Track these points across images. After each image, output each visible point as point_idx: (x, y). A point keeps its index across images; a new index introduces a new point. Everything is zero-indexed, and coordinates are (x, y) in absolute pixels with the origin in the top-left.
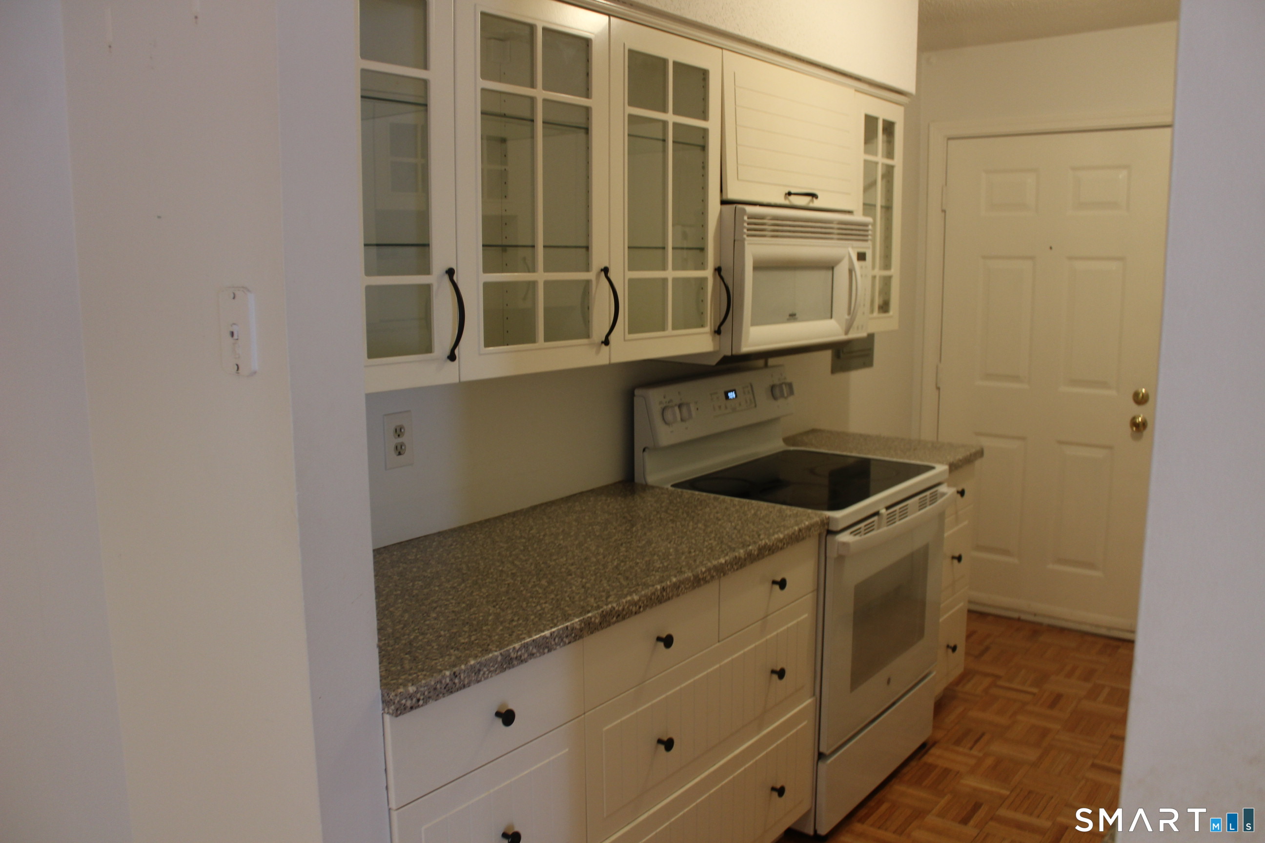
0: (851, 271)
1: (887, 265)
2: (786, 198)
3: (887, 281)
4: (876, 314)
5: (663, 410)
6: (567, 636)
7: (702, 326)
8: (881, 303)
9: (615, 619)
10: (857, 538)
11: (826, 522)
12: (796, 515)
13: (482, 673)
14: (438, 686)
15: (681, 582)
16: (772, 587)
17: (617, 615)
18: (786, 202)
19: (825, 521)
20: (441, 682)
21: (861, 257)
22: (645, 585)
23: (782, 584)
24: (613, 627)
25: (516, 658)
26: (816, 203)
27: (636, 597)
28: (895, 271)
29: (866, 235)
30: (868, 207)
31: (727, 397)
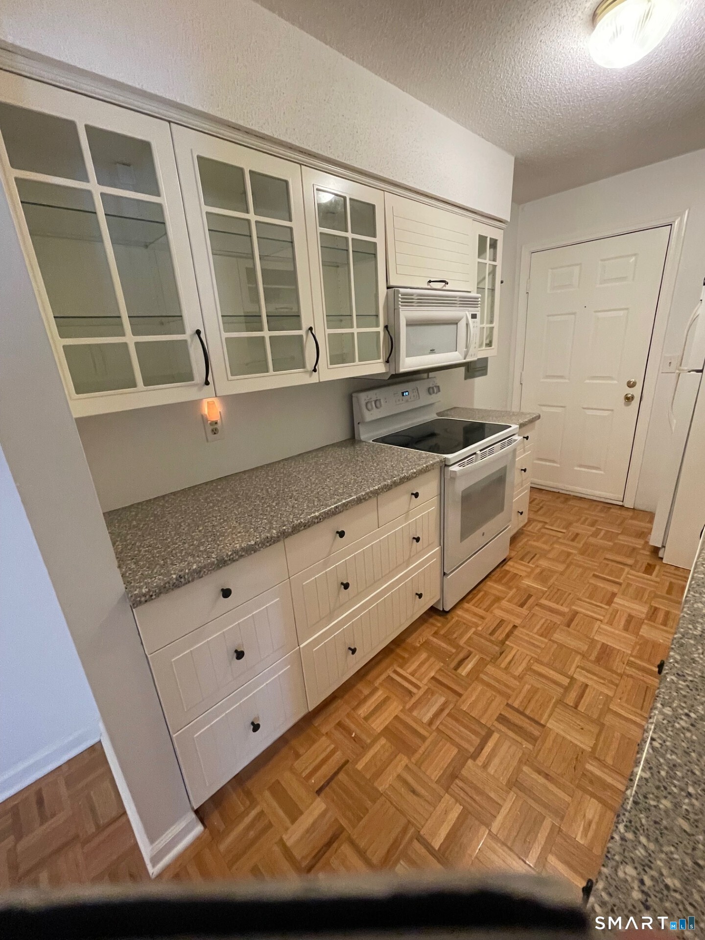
0: (467, 325)
1: (491, 321)
2: (428, 284)
3: (491, 330)
4: (484, 348)
5: (367, 403)
6: (268, 542)
8: (488, 341)
9: (303, 528)
10: (461, 468)
11: (445, 460)
12: (427, 457)
13: (202, 572)
14: (167, 585)
16: (411, 497)
17: (304, 525)
18: (428, 287)
19: (443, 460)
20: (169, 583)
21: (474, 316)
23: (416, 495)
24: (301, 533)
25: (230, 560)
26: (447, 287)
27: (317, 514)
28: (495, 324)
29: (478, 304)
30: (480, 290)
31: (403, 395)
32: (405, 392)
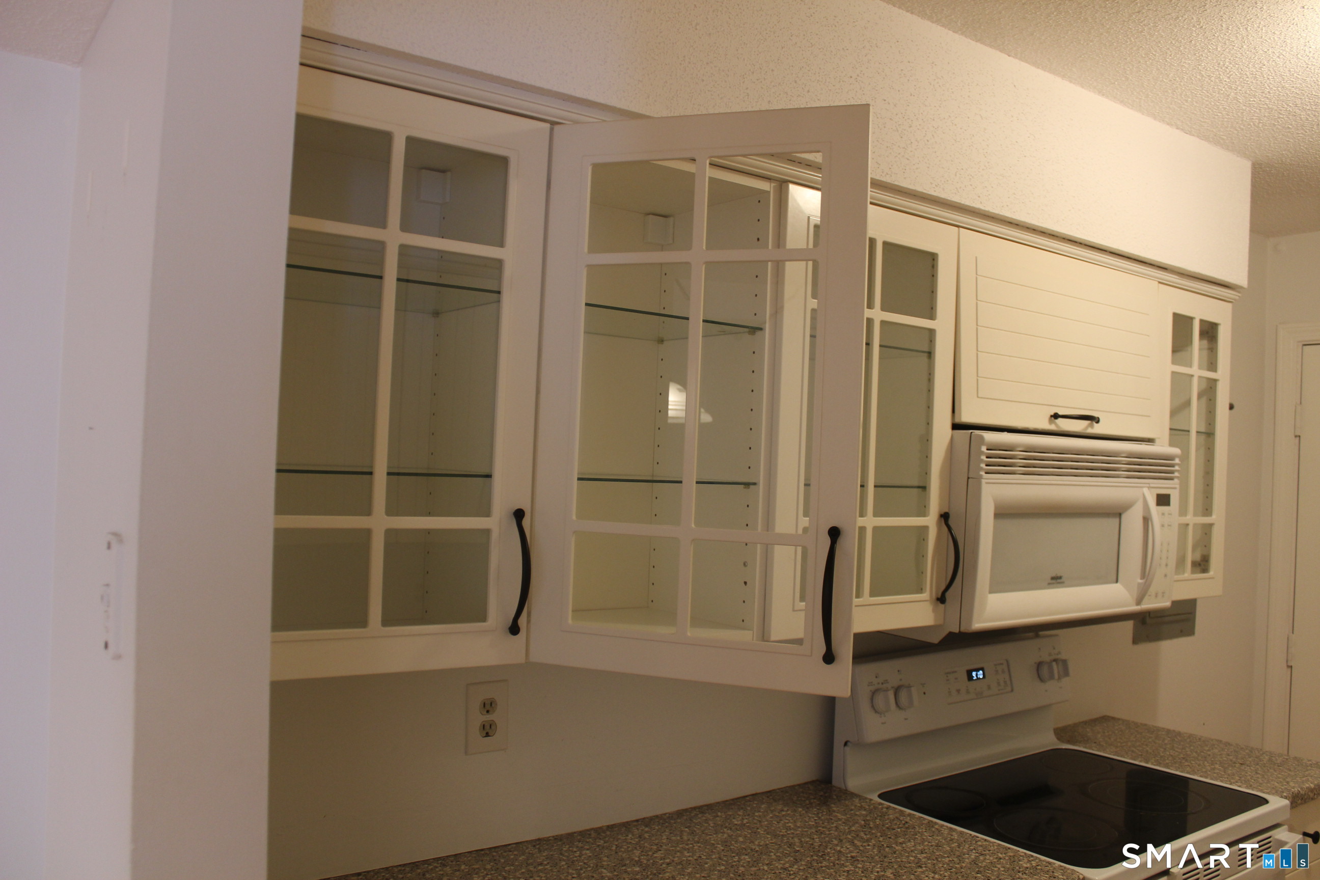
0: (1147, 519)
1: (1207, 511)
2: (1050, 422)
3: (1207, 530)
4: (1187, 575)
5: (874, 693)
7: (921, 591)
8: (1198, 557)
12: (1034, 871)
18: (1052, 427)
21: (1163, 500)
26: (1097, 429)
28: (1218, 517)
29: (1172, 472)
30: (1178, 433)
31: (970, 678)
32: (977, 670)
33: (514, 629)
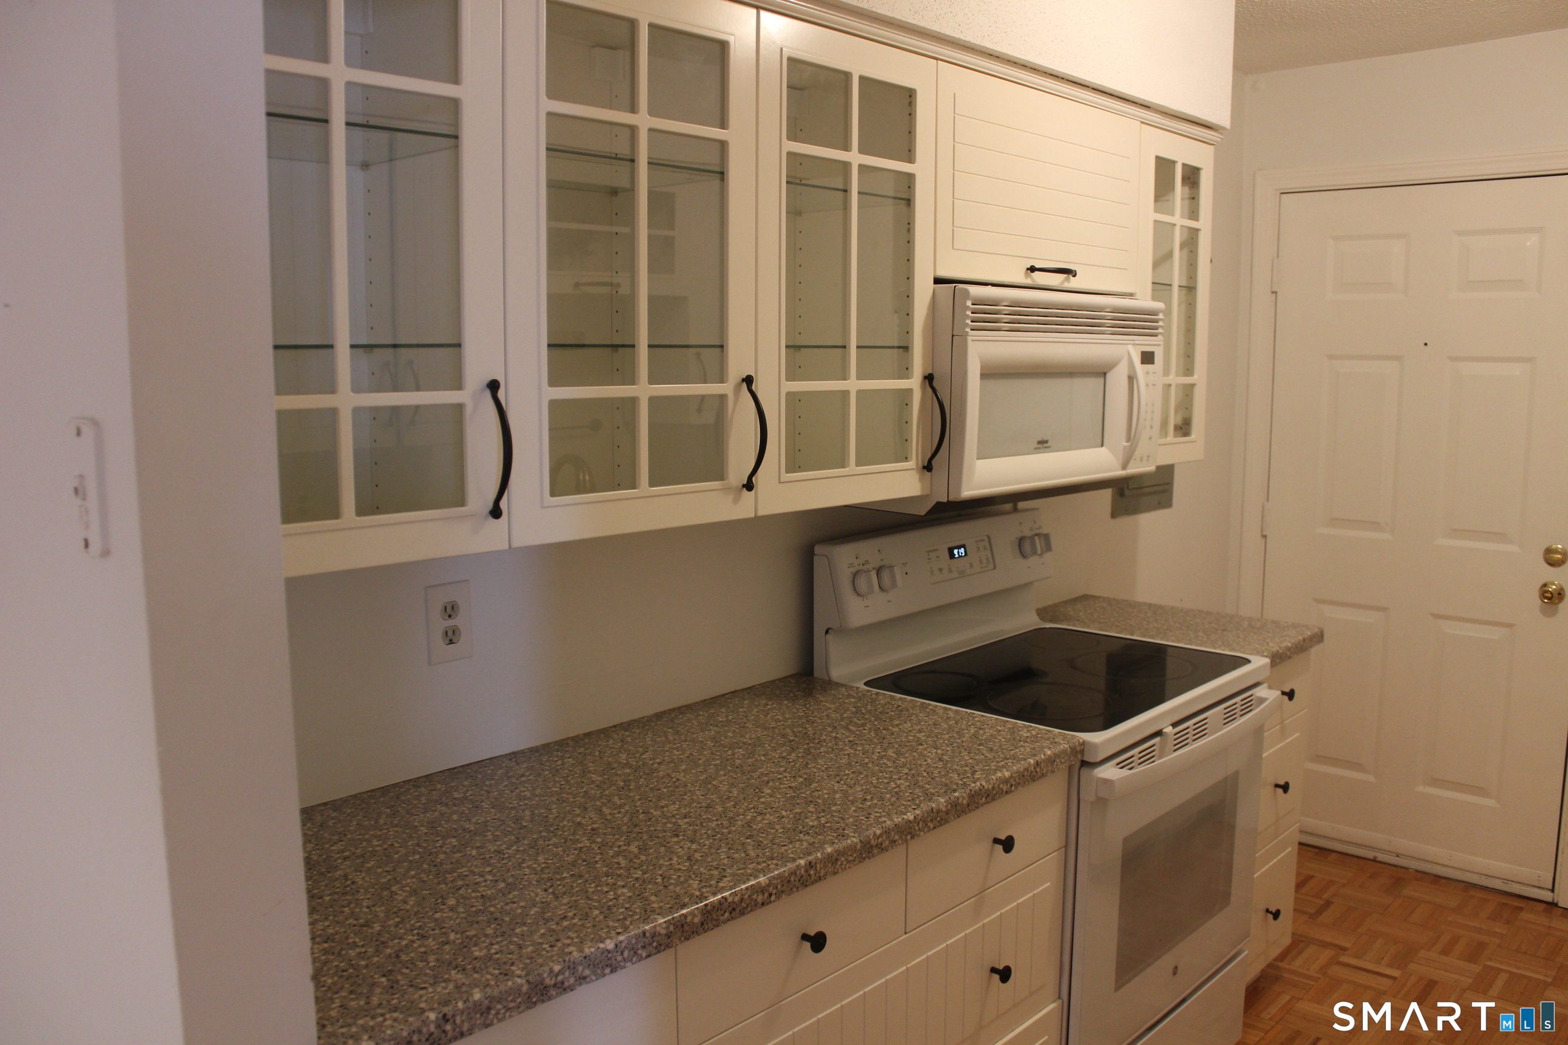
0: (1131, 379)
1: (1188, 371)
2: (1027, 275)
3: (1188, 391)
4: (1170, 438)
5: (855, 576)
6: (643, 948)
7: (906, 459)
8: (1180, 420)
9: (727, 915)
10: (1125, 772)
11: (1082, 748)
12: (1035, 739)
13: (493, 1012)
14: (415, 1038)
15: (840, 853)
16: (993, 847)
17: (730, 909)
18: (1028, 281)
19: (1078, 749)
20: (420, 1032)
21: (1148, 358)
22: (784, 859)
23: (1008, 844)
24: (723, 928)
26: (1074, 283)
27: (762, 879)
28: (1199, 377)
29: (1156, 328)
30: (1160, 287)
31: (952, 557)
32: (959, 547)
33: (496, 513)
